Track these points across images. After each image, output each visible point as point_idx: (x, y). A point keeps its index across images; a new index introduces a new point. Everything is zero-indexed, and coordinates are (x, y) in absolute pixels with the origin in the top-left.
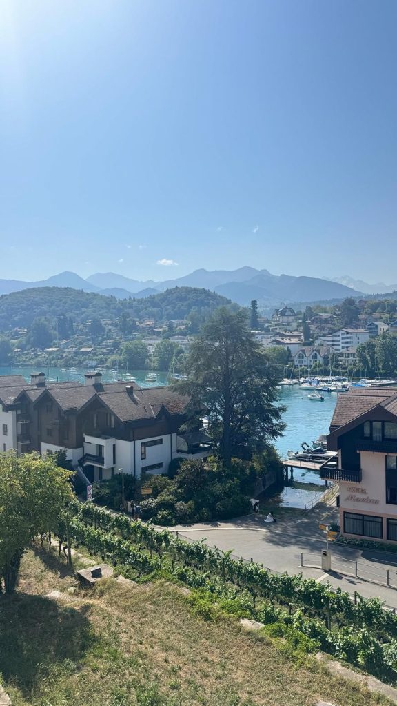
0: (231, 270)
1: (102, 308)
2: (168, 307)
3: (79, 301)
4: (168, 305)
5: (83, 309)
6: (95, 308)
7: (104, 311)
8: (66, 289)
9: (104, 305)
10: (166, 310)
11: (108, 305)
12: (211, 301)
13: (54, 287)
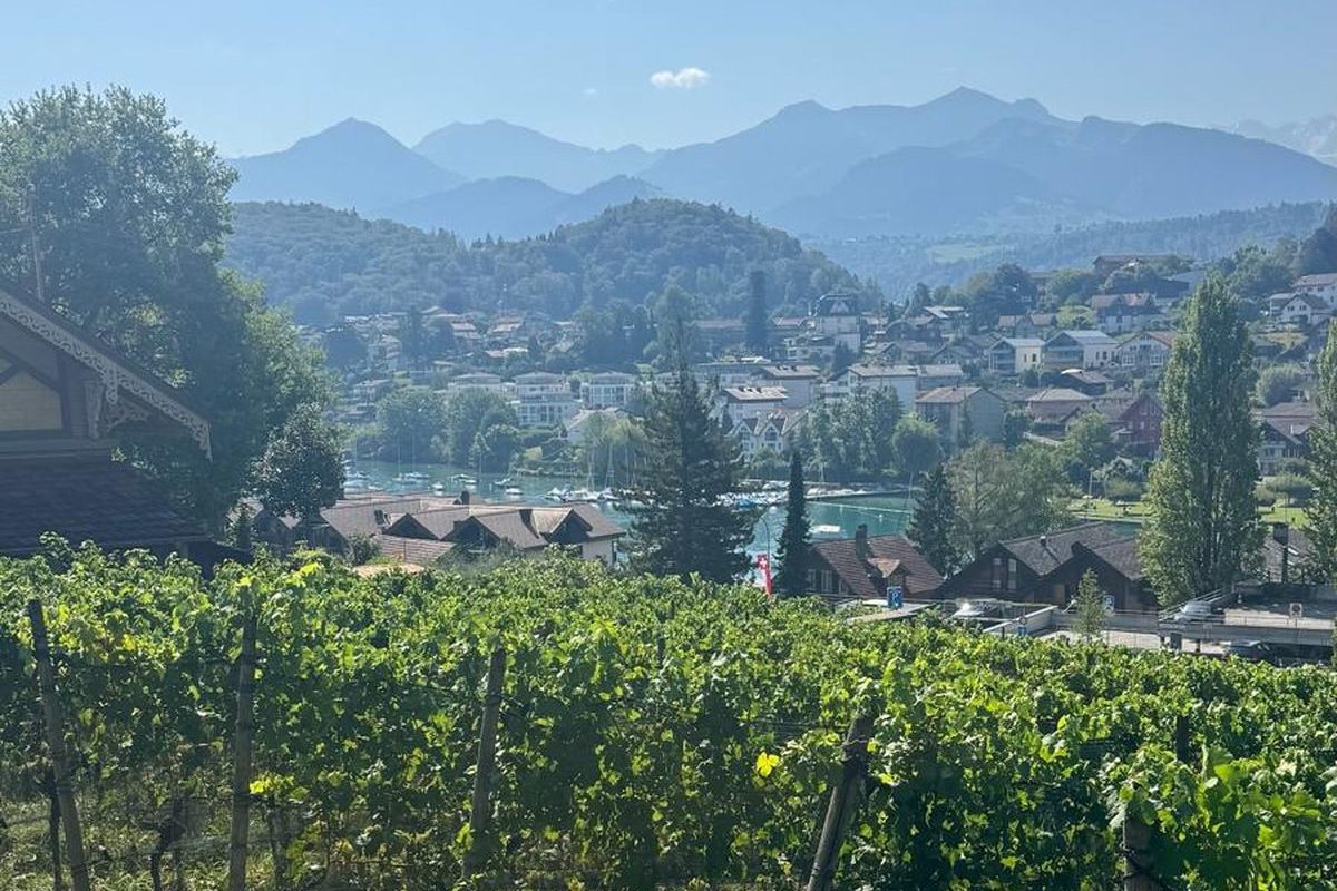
0: (908, 105)
1: (404, 274)
2: (600, 269)
3: (338, 248)
4: (598, 263)
5: (349, 277)
6: (383, 271)
7: (406, 282)
8: (304, 208)
9: (410, 263)
10: (593, 279)
11: (422, 262)
12: (732, 249)
13: (270, 204)
